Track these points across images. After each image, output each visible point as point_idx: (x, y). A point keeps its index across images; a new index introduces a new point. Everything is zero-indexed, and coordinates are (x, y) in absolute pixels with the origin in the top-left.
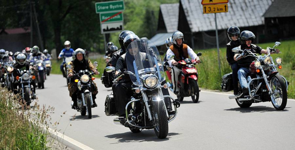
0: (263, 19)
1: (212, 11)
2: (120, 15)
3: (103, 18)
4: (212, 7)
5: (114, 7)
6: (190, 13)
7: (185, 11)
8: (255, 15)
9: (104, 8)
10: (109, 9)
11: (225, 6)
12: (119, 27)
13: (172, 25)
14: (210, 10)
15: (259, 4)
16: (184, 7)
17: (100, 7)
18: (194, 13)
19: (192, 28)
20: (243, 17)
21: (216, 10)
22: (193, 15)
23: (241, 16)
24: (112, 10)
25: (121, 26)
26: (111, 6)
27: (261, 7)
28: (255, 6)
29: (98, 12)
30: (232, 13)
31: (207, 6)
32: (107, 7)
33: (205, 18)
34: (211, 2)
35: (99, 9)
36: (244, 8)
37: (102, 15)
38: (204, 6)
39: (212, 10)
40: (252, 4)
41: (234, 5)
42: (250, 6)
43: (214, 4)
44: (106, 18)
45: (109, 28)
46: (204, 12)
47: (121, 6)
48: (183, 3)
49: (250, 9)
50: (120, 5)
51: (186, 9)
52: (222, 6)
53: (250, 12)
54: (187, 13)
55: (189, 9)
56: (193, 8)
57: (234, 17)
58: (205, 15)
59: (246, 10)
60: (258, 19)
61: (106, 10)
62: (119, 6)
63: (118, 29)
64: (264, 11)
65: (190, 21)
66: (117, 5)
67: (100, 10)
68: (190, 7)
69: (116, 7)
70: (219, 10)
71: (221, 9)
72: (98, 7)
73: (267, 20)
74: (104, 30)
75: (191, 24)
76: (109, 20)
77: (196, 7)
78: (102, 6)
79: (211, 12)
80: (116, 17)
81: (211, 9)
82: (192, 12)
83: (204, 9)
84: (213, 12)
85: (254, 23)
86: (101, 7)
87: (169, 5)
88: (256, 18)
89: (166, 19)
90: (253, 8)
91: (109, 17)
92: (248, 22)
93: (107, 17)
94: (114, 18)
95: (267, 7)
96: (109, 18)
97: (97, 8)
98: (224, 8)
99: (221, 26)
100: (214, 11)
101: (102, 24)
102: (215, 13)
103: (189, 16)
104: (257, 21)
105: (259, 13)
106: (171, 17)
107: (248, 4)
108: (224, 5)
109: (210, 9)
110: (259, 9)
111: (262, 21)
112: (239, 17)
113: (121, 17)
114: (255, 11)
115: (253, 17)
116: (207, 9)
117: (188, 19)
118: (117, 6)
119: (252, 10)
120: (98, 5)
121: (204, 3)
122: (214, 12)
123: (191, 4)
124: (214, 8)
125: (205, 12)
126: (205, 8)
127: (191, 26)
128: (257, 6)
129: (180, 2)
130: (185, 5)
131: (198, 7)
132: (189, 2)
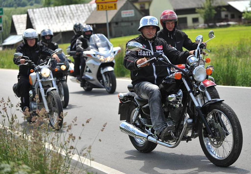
4: (104, 5)
6: (34, 21)
7: (31, 20)
11: (115, 5)
13: (21, 30)
15: (81, 15)
16: (30, 17)
18: (38, 21)
21: (107, 8)
22: (36, 22)
23: (69, 22)
25: (1, 27)
27: (83, 17)
28: (79, 16)
30: (64, 20)
31: (100, 5)
33: (45, 24)
34: (103, 1)
36: (72, 17)
39: (104, 7)
40: (77, 14)
41: (65, 15)
43: (106, 3)
46: (98, 10)
47: (1, 12)
48: (29, 14)
49: (76, 18)
51: (32, 18)
52: (112, 4)
53: (76, 20)
54: (33, 20)
55: (33, 18)
56: (37, 17)
57: (65, 24)
64: (85, 19)
65: (35, 26)
68: (34, 16)
70: (110, 7)
71: (112, 7)
75: (35, 28)
79: (103, 9)
82: (36, 20)
84: (105, 9)
87: (19, 16)
89: (16, 25)
90: (78, 17)
95: (87, 17)
100: (106, 8)
102: (106, 11)
103: (34, 23)
105: (82, 21)
106: (20, 24)
107: (75, 15)
108: (114, 3)
110: (82, 18)
113: (1, 20)
114: (79, 19)
116: (100, 7)
117: (33, 25)
121: (97, 1)
123: (36, 15)
124: (106, 6)
128: (81, 16)
129: (27, 13)
130: (31, 15)
131: (40, 17)
132: (34, 13)
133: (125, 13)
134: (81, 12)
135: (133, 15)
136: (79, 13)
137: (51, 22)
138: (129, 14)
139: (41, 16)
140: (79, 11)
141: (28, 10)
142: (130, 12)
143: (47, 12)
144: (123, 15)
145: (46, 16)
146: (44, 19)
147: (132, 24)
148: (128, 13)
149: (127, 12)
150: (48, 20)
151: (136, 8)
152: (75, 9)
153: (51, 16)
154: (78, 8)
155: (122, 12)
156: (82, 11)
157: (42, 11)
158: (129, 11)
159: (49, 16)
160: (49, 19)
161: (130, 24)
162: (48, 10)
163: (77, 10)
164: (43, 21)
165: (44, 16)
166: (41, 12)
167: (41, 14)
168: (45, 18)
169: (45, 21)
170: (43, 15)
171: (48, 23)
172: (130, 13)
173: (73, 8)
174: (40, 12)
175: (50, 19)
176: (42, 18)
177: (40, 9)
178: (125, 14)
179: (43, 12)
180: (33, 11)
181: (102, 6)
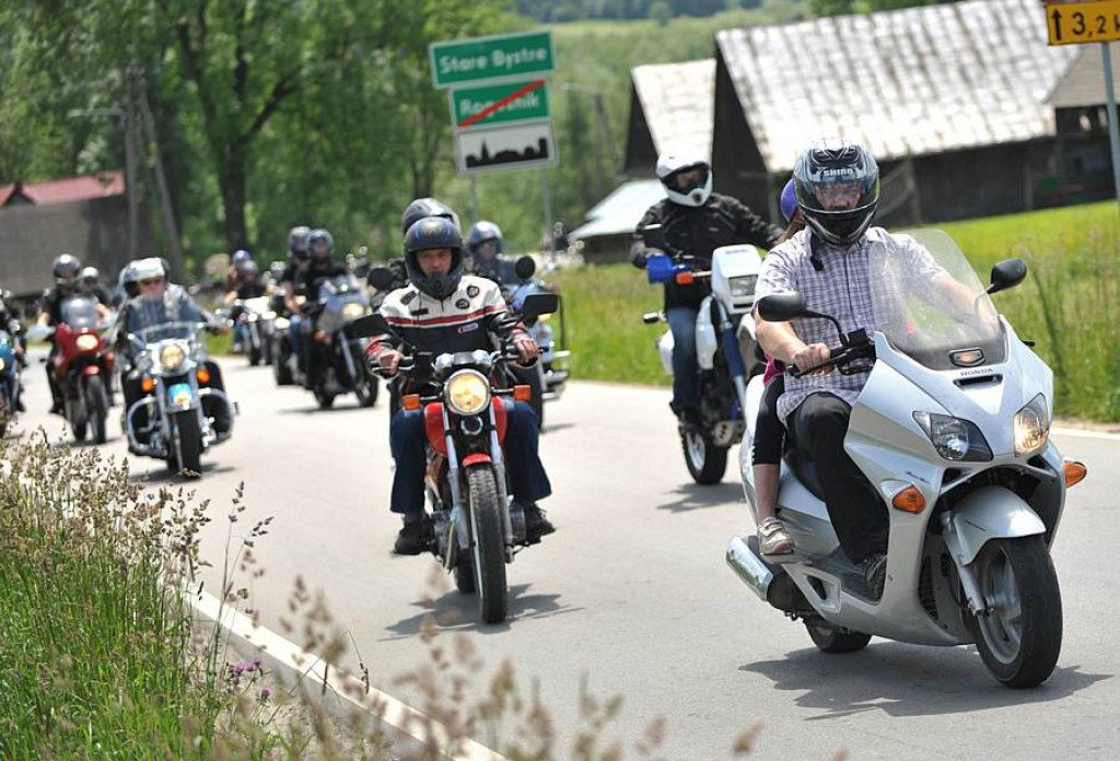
0: (1049, 113)
1: (1091, 34)
2: (535, 94)
3: (466, 107)
4: (1091, 10)
5: (510, 59)
6: (759, 98)
7: (741, 89)
8: (1015, 98)
9: (466, 65)
10: (491, 70)
12: (536, 146)
14: (1079, 28)
15: (1029, 56)
16: (735, 73)
17: (449, 61)
18: (777, 94)
19: (769, 157)
20: (971, 108)
21: (1110, 26)
22: (770, 103)
23: (960, 101)
24: (502, 71)
25: (543, 142)
26: (499, 58)
27: (1036, 67)
28: (1013, 61)
29: (441, 82)
30: (925, 91)
31: (1066, 10)
32: (482, 62)
33: (818, 115)
35: (446, 70)
36: (972, 73)
37: (459, 96)
38: (1052, 9)
39: (1092, 24)
40: (1002, 54)
41: (930, 61)
42: (997, 64)
44: (478, 108)
45: (492, 152)
46: (1054, 40)
47: (541, 54)
48: (729, 57)
49: (994, 76)
50: (536, 48)
51: (744, 80)
53: (997, 87)
54: (749, 94)
55: (753, 79)
56: (770, 75)
57: (933, 110)
59: (980, 77)
60: (1029, 113)
61: (475, 74)
62: (532, 53)
63: (530, 155)
64: (1051, 83)
65: (761, 127)
66: (524, 52)
67: (452, 73)
68: (759, 72)
69: (518, 61)
72: (444, 60)
73: (1065, 116)
74: (472, 162)
75: (765, 140)
76: (491, 115)
77: (781, 70)
78: (459, 59)
79: (1084, 37)
80: (519, 103)
81: (1085, 22)
82: (766, 91)
83: (1052, 22)
84: (1096, 36)
85: (1013, 132)
86: (454, 62)
87: (669, 71)
88: (1020, 109)
89: (659, 125)
90: (1006, 68)
91: (489, 104)
92: (988, 128)
93: (483, 101)
94: (510, 107)
95: (1061, 66)
96: (490, 110)
97: (439, 68)
99: (885, 146)
100: (1101, 31)
101: (459, 134)
102: (1105, 43)
103: (754, 107)
104: (1024, 122)
105: (1029, 92)
106: (678, 115)
107: (987, 58)
109: (1081, 23)
110: (1031, 75)
111: (1045, 122)
112: (953, 109)
113: (543, 101)
114: (1013, 80)
115: (1008, 106)
116: (1068, 24)
117: (753, 119)
118: (524, 55)
119: (1005, 80)
120: (440, 53)
122: (1102, 36)
123: (764, 61)
124: (1102, 18)
125: (1059, 37)
126: (1056, 16)
127: (764, 149)
128: (1024, 64)
129: (719, 56)
130: (741, 65)
131: (789, 74)
132: (754, 54)
134: (1025, 42)
136: (1016, 48)
137: (856, 100)
139: (797, 68)
140: (1011, 37)
141: (722, 36)
143: (832, 42)
145: (824, 70)
146: (814, 85)
150: (834, 93)
152: (989, 23)
154: (1005, 20)
156: (1028, 34)
157: (803, 36)
159: (843, 70)
160: (841, 86)
162: (838, 32)
163: (1000, 29)
164: (808, 95)
165: (815, 64)
166: (797, 48)
167: (794, 56)
168: (820, 79)
169: (818, 97)
170: (805, 61)
171: (838, 109)
173: (979, 20)
174: (789, 46)
175: (849, 85)
176: (803, 79)
177: (790, 30)
179: (806, 47)
180: (749, 40)
181: (1078, 18)
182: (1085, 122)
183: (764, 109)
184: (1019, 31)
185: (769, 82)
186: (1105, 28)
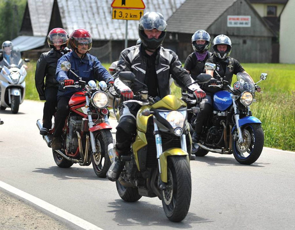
1: (123, 17)
4: (124, 11)
6: (66, 14)
7: (61, 11)
11: (141, 13)
13: (40, 27)
14: (121, 16)
16: (60, 5)
18: (72, 14)
21: (129, 16)
22: (70, 17)
31: (118, 11)
33: (85, 23)
34: (123, 6)
38: (114, 10)
39: (124, 15)
43: (127, 8)
51: (62, 8)
52: (137, 12)
54: (63, 13)
55: (65, 8)
56: (71, 8)
58: (115, 20)
65: (65, 24)
68: (67, 6)
70: (133, 16)
71: (135, 16)
77: (75, 7)
79: (122, 18)
81: (123, 14)
82: (69, 12)
84: (125, 18)
89: (34, 19)
98: (139, 15)
99: (105, 36)
100: (126, 17)
102: (127, 20)
103: (64, 17)
106: (40, 16)
108: (139, 11)
109: (121, 14)
116: (118, 14)
117: (63, 21)
121: (114, 5)
122: (126, 18)
123: (70, 3)
124: (127, 14)
125: (115, 17)
126: (115, 12)
130: (62, 3)
131: (78, 8)
133: (234, 19)
135: (249, 25)
137: (98, 20)
138: (242, 23)
139: (80, 6)
142: (242, 19)
144: (231, 23)
145: (89, 9)
146: (85, 13)
147: (245, 42)
148: (239, 21)
149: (238, 19)
150: (91, 16)
151: (255, 13)
153: (98, 8)
155: (229, 17)
158: (240, 17)
159: (95, 10)
160: (93, 14)
161: (241, 41)
164: (83, 16)
165: (86, 6)
167: (80, 2)
168: (87, 11)
169: (85, 17)
170: (83, 4)
171: (91, 21)
172: (244, 22)
175: (96, 16)
176: (81, 11)
178: (233, 22)
181: (121, 13)
182: (171, 37)
183: (67, 18)
184: (154, 5)
185: (70, 10)
186: (127, 16)
